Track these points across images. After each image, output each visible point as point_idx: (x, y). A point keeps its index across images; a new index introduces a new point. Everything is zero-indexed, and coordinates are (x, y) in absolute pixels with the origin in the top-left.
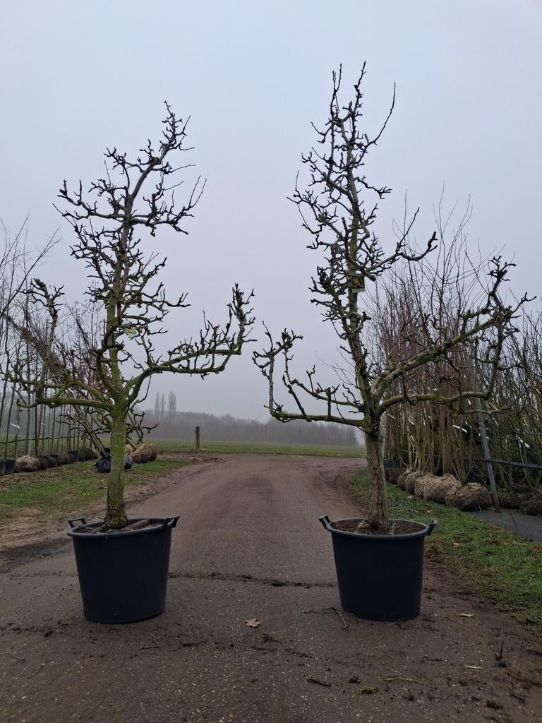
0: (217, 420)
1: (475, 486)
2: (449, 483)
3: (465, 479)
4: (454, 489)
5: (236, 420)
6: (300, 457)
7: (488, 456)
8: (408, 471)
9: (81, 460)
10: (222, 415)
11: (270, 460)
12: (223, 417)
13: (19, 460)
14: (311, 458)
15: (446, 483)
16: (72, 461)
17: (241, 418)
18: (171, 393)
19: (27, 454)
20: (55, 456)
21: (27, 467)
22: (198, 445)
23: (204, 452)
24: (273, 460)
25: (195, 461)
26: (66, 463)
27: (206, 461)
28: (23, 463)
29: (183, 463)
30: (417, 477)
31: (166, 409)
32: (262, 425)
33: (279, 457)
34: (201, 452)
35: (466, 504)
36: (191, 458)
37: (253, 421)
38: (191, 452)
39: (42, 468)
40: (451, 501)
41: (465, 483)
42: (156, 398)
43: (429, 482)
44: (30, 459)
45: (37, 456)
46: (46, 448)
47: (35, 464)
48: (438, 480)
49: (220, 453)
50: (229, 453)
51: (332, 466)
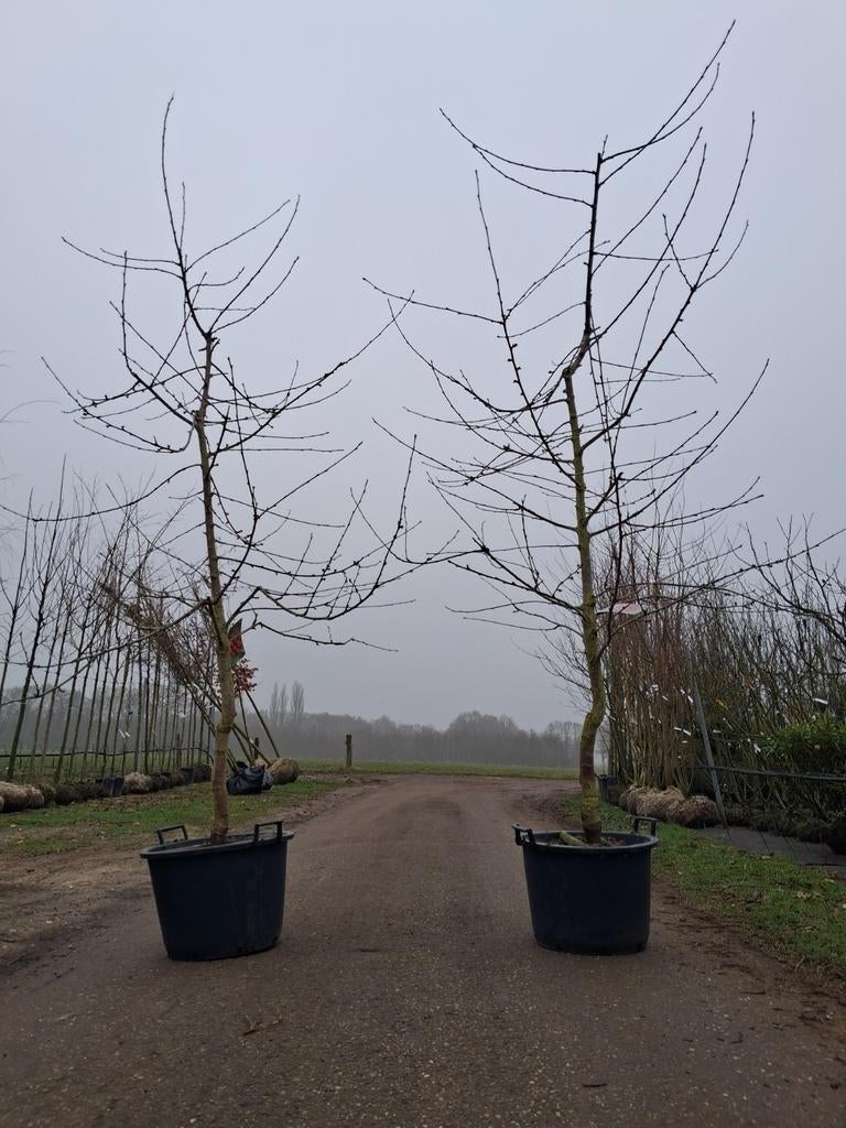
0: (368, 725)
1: (701, 799)
2: (673, 797)
3: (688, 790)
4: (676, 803)
5: (397, 726)
6: (499, 778)
7: (711, 763)
8: (631, 787)
9: (197, 780)
10: (375, 718)
11: (454, 782)
12: (377, 722)
13: (127, 778)
14: (513, 780)
15: (669, 797)
16: (187, 782)
17: (406, 722)
18: (295, 683)
19: (135, 770)
20: (167, 774)
21: (138, 787)
22: (349, 762)
23: (359, 772)
24: (459, 782)
25: (350, 783)
26: (179, 784)
27: (365, 783)
28: (133, 783)
29: (335, 786)
30: (640, 793)
31: (289, 708)
32: (438, 734)
33: (468, 779)
34: (355, 772)
35: (688, 819)
36: (344, 780)
37: (424, 728)
38: (340, 771)
39: (154, 789)
40: (672, 817)
41: (687, 796)
42: (272, 691)
43: (651, 797)
44: (140, 778)
45: (146, 773)
46: (156, 763)
47: (148, 784)
48: (661, 795)
49: (382, 773)
50: (396, 773)
51: (543, 790)
